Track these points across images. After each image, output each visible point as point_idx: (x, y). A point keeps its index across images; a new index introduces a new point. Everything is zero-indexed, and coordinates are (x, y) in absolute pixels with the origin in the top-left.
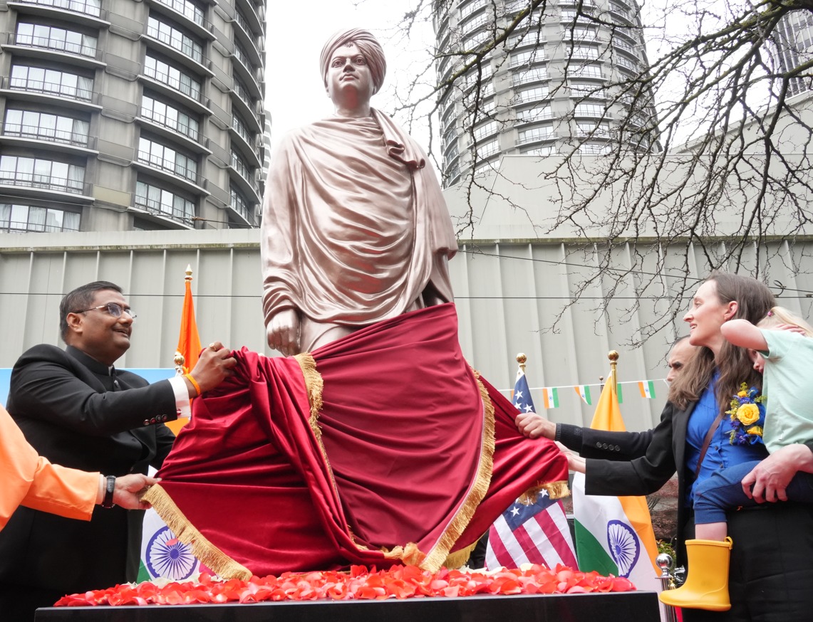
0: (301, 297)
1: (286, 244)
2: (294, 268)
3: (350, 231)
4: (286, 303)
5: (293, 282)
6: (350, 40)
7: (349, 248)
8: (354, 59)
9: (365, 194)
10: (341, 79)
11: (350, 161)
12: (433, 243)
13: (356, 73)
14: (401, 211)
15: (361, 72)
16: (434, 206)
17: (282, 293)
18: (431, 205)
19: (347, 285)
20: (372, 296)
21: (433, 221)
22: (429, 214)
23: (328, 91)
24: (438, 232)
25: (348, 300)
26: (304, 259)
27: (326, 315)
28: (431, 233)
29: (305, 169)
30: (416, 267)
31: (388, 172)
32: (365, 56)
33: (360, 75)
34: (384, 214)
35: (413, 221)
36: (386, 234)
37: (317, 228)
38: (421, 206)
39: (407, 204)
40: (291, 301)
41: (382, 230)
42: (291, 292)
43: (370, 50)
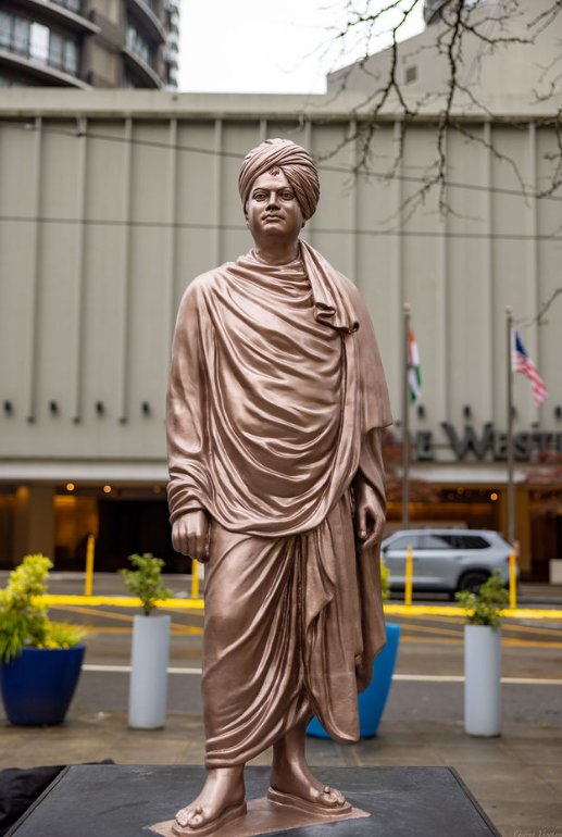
0: (211, 497)
1: (195, 427)
2: (205, 459)
3: (266, 427)
4: (195, 504)
5: (203, 478)
6: (275, 165)
7: (266, 447)
8: (280, 193)
9: (287, 380)
10: (263, 218)
11: (271, 336)
12: (364, 423)
13: (282, 211)
14: (329, 396)
15: (287, 210)
16: (367, 373)
17: (191, 492)
18: (364, 371)
19: (262, 488)
20: (290, 499)
21: (365, 394)
22: (361, 386)
23: (247, 219)
24: (369, 407)
25: (264, 506)
26: (215, 448)
27: (238, 524)
28: (362, 408)
29: (217, 336)
30: (341, 463)
31: (315, 346)
32: (293, 188)
33: (286, 215)
34: (307, 404)
35: (341, 403)
36: (309, 430)
37: (231, 417)
38: (351, 383)
39: (334, 384)
40: (200, 502)
41: (305, 425)
42: (200, 491)
43: (301, 181)
